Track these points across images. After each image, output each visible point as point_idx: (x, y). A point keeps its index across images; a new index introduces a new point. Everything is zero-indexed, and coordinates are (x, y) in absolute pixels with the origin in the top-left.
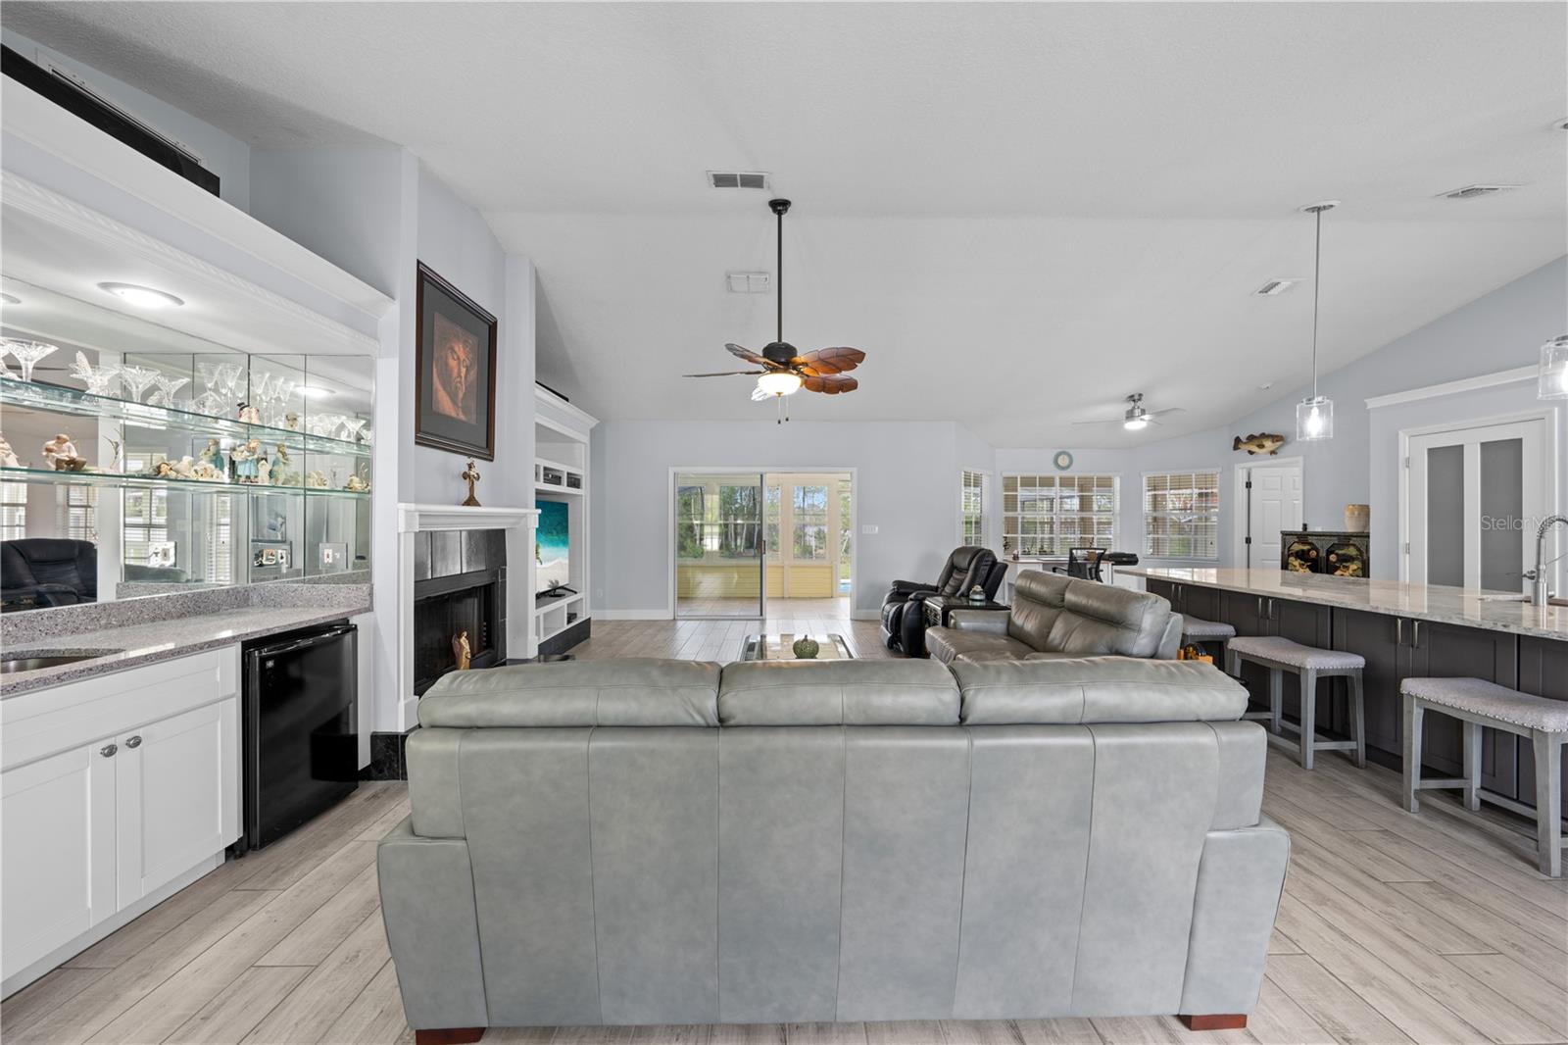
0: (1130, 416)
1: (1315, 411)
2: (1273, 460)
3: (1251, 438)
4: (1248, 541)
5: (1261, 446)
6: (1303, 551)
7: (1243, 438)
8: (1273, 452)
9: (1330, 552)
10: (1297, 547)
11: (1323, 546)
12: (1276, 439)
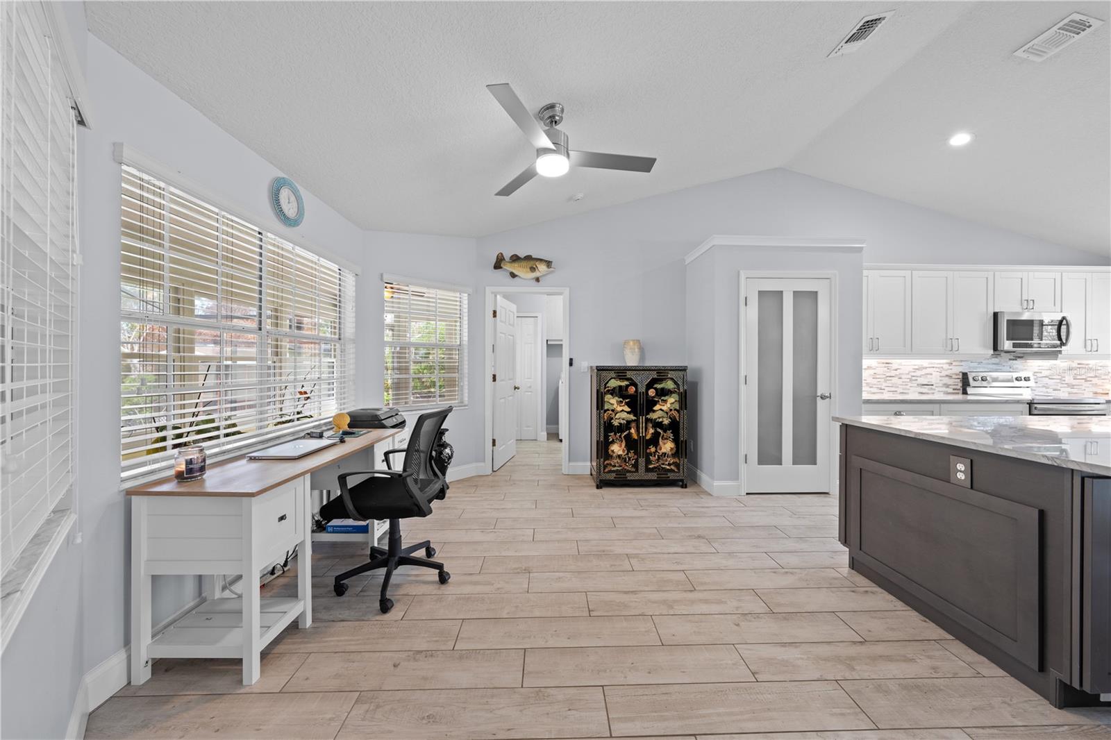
2: (535, 289)
3: (515, 259)
4: (495, 378)
6: (620, 387)
7: (507, 256)
8: (539, 280)
9: (649, 386)
10: (614, 383)
11: (642, 380)
12: (549, 264)
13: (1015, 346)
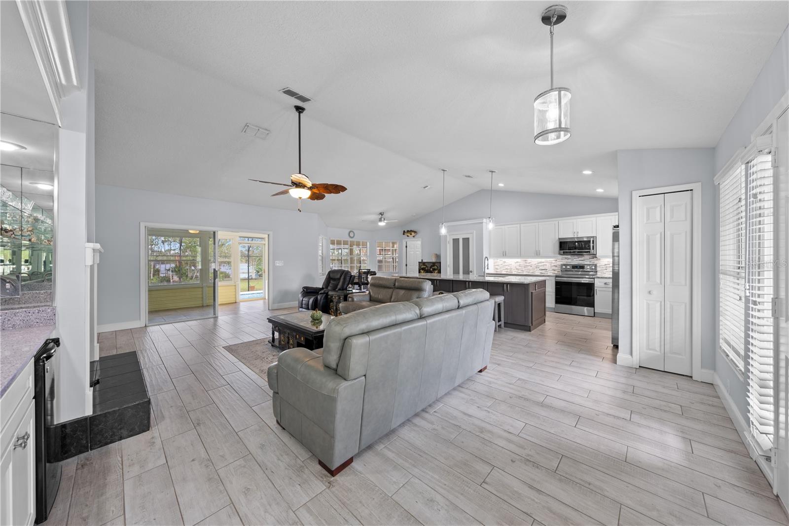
0: (380, 220)
1: (443, 227)
2: (414, 239)
3: (408, 231)
4: (406, 265)
5: (411, 234)
7: (406, 231)
8: (414, 237)
9: (431, 268)
10: (423, 267)
11: (429, 266)
12: (415, 232)
13: (564, 253)
